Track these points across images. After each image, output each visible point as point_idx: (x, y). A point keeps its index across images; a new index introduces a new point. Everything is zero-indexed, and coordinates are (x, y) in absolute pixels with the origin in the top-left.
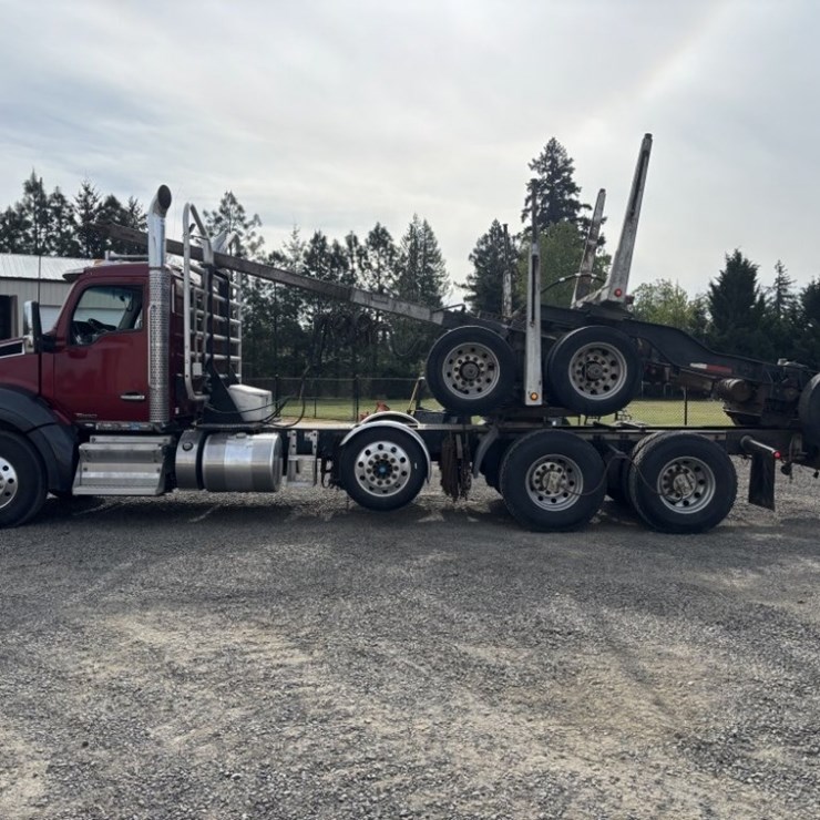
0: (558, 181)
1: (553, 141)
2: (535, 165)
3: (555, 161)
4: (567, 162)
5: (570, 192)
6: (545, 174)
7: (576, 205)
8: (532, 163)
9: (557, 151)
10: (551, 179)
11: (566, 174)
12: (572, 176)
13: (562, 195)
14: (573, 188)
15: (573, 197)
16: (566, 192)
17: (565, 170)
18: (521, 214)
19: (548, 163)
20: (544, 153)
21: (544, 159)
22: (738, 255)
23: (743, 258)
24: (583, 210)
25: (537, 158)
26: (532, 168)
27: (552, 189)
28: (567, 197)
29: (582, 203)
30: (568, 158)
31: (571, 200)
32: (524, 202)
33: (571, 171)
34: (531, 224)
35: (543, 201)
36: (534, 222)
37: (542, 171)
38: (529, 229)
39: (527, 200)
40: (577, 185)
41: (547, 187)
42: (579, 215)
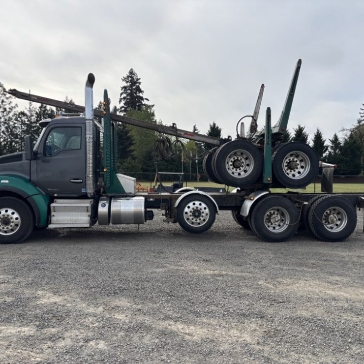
0: (134, 87)
1: (132, 69)
2: (125, 79)
3: (132, 78)
4: (138, 79)
5: (139, 93)
6: (129, 84)
7: (142, 98)
8: (123, 79)
9: (134, 74)
10: (131, 86)
11: (138, 84)
12: (140, 86)
13: (136, 93)
14: (141, 91)
15: (141, 95)
16: (138, 92)
17: (137, 83)
18: (119, 100)
19: (130, 79)
20: (128, 74)
21: (128, 77)
22: (214, 124)
23: (216, 125)
24: (145, 100)
25: (125, 76)
26: (123, 80)
27: (131, 90)
28: (138, 94)
29: (144, 97)
30: (139, 77)
31: (139, 96)
32: (120, 95)
33: (140, 83)
34: (123, 105)
35: (127, 96)
36: (125, 104)
37: (127, 82)
38: (123, 107)
39: (121, 94)
40: (142, 90)
41: (129, 89)
42: (143, 103)
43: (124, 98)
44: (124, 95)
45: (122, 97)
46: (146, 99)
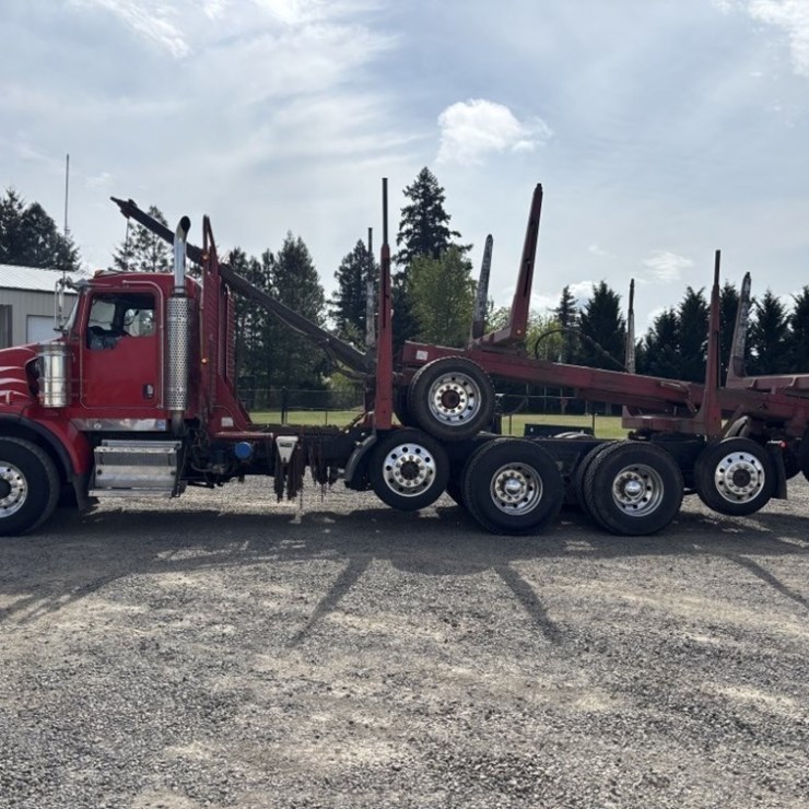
0: (429, 208)
1: (426, 170)
2: (410, 192)
3: (426, 188)
4: (438, 191)
5: (440, 221)
6: (418, 201)
7: (446, 232)
8: (407, 190)
9: (429, 180)
10: (424, 206)
11: (437, 202)
12: (442, 204)
13: (433, 221)
14: (444, 217)
15: (443, 224)
16: (437, 219)
17: (437, 198)
18: (396, 237)
19: (421, 191)
20: (417, 181)
21: (417, 186)
22: (604, 286)
23: (608, 289)
24: (452, 236)
25: (411, 185)
26: (406, 194)
27: (423, 215)
28: (438, 224)
29: (451, 230)
30: (440, 187)
31: (441, 227)
32: (398, 226)
33: (442, 199)
34: (405, 247)
35: (415, 227)
36: (409, 245)
37: (415, 198)
38: (404, 252)
39: (402, 224)
40: (447, 213)
41: (419, 213)
42: (449, 241)
43: (408, 232)
44: (409, 226)
45: (405, 229)
46: (456, 233)
